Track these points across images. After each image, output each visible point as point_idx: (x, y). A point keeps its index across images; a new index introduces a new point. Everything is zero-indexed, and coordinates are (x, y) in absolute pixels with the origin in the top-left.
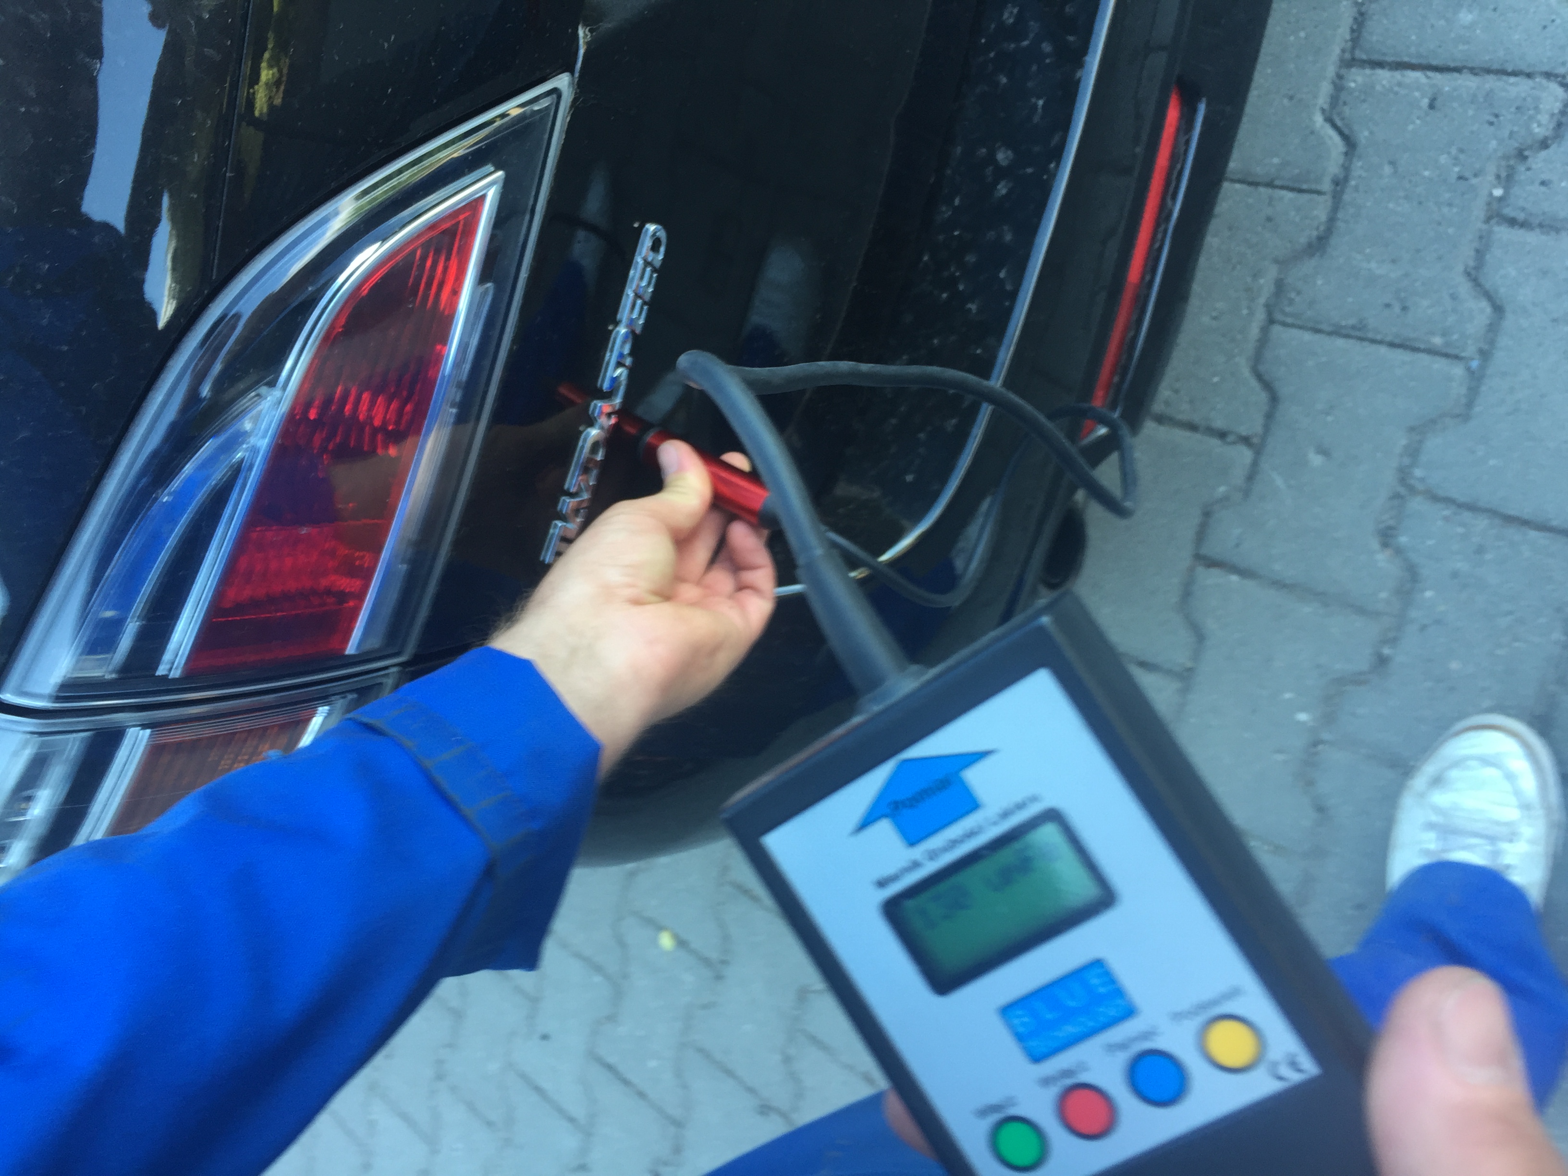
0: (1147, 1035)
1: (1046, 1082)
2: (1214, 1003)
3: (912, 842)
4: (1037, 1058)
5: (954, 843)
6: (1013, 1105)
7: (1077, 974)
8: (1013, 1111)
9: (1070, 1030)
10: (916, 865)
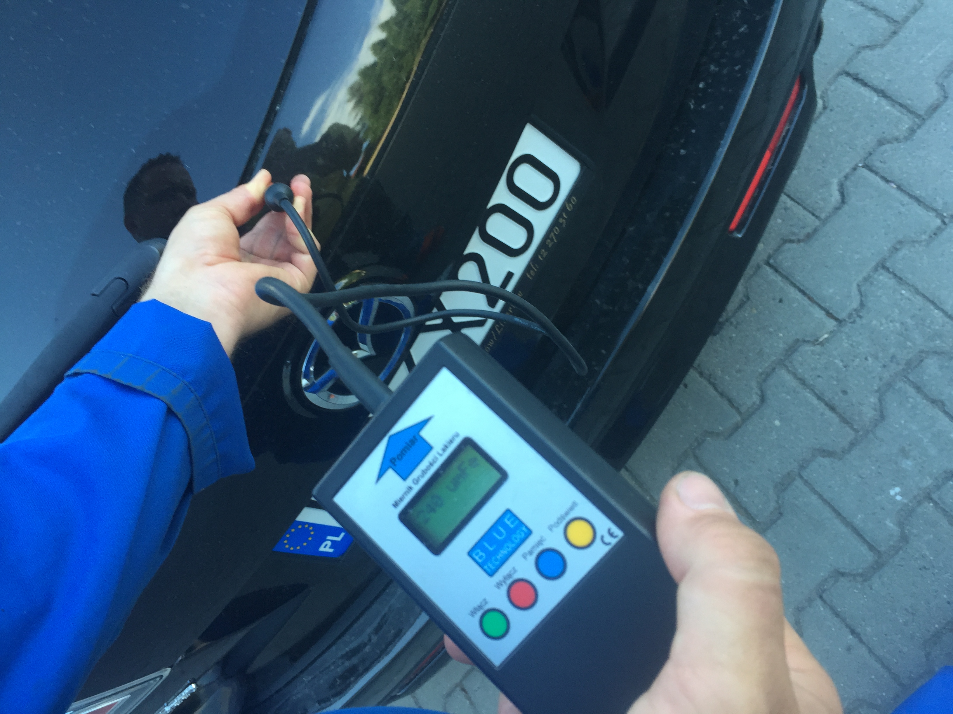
0: (540, 543)
1: (499, 585)
2: (567, 514)
3: (404, 478)
4: (491, 574)
5: (424, 472)
6: (486, 603)
7: (500, 521)
8: (487, 607)
9: (503, 552)
10: (410, 488)
